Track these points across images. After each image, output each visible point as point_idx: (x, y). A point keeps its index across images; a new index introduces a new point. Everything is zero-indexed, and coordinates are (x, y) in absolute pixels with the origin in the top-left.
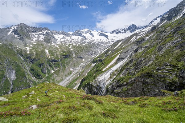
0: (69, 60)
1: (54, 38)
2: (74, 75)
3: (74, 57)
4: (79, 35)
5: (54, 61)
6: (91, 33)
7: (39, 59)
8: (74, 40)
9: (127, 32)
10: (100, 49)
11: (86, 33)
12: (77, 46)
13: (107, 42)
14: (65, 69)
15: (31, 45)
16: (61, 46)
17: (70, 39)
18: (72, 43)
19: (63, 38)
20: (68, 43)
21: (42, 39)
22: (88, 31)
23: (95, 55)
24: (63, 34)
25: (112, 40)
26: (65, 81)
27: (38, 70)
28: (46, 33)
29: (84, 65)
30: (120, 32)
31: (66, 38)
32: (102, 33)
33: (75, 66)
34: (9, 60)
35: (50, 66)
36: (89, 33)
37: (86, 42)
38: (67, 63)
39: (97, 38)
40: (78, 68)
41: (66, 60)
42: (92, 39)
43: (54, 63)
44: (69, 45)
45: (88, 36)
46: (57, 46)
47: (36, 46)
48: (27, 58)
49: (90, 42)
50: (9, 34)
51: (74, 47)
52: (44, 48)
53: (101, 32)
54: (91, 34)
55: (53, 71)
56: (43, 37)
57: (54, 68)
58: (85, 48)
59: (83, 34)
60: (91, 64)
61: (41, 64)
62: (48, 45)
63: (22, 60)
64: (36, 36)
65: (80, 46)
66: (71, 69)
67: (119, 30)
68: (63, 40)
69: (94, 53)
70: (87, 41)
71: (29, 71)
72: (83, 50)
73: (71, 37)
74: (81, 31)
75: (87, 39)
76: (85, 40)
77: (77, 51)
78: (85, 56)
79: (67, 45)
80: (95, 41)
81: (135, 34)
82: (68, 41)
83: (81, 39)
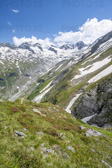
0: (15, 78)
2: (21, 93)
4: (27, 49)
6: (40, 46)
8: (20, 55)
9: (75, 48)
10: (48, 65)
11: (34, 46)
12: (24, 62)
13: (56, 58)
14: (11, 88)
16: (6, 62)
17: (16, 53)
18: (18, 58)
19: (8, 51)
20: (14, 58)
22: (37, 44)
23: (42, 72)
24: (8, 47)
25: (61, 57)
26: (11, 99)
29: (31, 83)
30: (69, 48)
31: (11, 52)
32: (51, 48)
33: (21, 84)
36: (38, 47)
37: (33, 58)
38: (13, 81)
39: (47, 53)
40: (24, 87)
42: (41, 54)
44: (16, 60)
45: (36, 49)
46: (2, 62)
49: (38, 58)
51: (20, 63)
53: (50, 46)
54: (40, 48)
58: (32, 65)
59: (31, 48)
60: (36, 83)
65: (27, 62)
66: (18, 87)
67: (68, 46)
68: (8, 54)
69: (41, 70)
70: (35, 56)
72: (30, 67)
73: (18, 50)
74: (29, 43)
75: (35, 53)
76: (33, 55)
77: (23, 69)
78: (32, 73)
79: (13, 60)
80: (44, 56)
81: (72, 59)
82: (13, 56)
83: (29, 54)
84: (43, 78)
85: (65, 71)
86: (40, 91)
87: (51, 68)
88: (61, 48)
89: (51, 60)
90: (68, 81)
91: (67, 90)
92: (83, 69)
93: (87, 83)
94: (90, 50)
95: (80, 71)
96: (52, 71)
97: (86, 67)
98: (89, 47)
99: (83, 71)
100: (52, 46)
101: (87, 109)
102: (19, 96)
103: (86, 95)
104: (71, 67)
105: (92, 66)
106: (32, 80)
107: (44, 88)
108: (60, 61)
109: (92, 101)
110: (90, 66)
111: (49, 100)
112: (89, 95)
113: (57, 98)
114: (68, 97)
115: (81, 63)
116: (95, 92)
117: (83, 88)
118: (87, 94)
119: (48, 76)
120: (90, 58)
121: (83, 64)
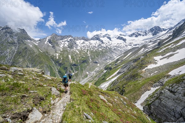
0: (86, 64)
1: (76, 43)
2: (89, 78)
3: (90, 62)
4: (97, 40)
5: (75, 65)
6: (109, 36)
7: (64, 64)
8: (92, 45)
9: (148, 34)
10: (116, 53)
11: (104, 37)
12: (94, 51)
13: (125, 46)
14: (82, 72)
15: (59, 52)
16: (81, 52)
17: (88, 44)
18: (90, 48)
19: (83, 43)
20: (86, 48)
21: (67, 45)
22: (106, 35)
23: (110, 60)
24: (83, 40)
25: (130, 44)
26: (82, 82)
27: (63, 72)
28: (70, 40)
29: (98, 70)
30: (140, 35)
31: (85, 43)
32: (120, 37)
33: (90, 70)
34: (46, 64)
35: (72, 69)
36: (107, 37)
37: (102, 47)
38: (84, 67)
39: (115, 42)
40: (92, 73)
41: (83, 65)
42: (109, 43)
43: (74, 67)
44: (88, 50)
45: (105, 40)
46: (78, 52)
47: (62, 52)
48: (57, 62)
49: (107, 47)
50: (46, 43)
51: (91, 52)
52: (68, 53)
53: (119, 36)
54: (109, 38)
55: (73, 74)
56: (67, 43)
57: (74, 71)
58: (101, 53)
59: (101, 39)
60: (104, 70)
61: (65, 68)
62: (71, 51)
63: (53, 64)
64: (63, 43)
65: (97, 51)
66: (87, 73)
67: (139, 33)
68: (82, 45)
69: (109, 58)
70: (104, 45)
71: (57, 73)
72: (99, 55)
73: (90, 42)
74: (100, 35)
75: (105, 43)
76: (102, 45)
77: (93, 57)
78: (100, 61)
79: (86, 50)
80: (112, 45)
81: (145, 46)
82: (86, 46)
83: (99, 44)
84: (110, 66)
85: (135, 59)
86: (106, 79)
87: (119, 56)
88: (131, 36)
89: (119, 49)
90: (139, 71)
91: (137, 80)
92: (161, 57)
93: (167, 74)
94: (171, 34)
95: (156, 59)
96: (120, 59)
97: (165, 55)
98: (168, 31)
99: (161, 59)
100: (121, 35)
101: (169, 110)
102: (87, 80)
103: (167, 90)
104: (143, 55)
105: (174, 54)
106: (99, 67)
107: (110, 76)
108: (129, 49)
109: (177, 101)
110: (171, 53)
111: (116, 89)
112: (171, 92)
113: (124, 89)
114: (139, 90)
115: (157, 50)
116: (182, 88)
117: (161, 80)
118: (169, 90)
119: (116, 64)
120: (171, 44)
121: (161, 51)
